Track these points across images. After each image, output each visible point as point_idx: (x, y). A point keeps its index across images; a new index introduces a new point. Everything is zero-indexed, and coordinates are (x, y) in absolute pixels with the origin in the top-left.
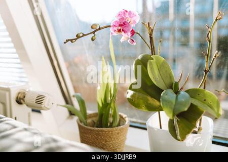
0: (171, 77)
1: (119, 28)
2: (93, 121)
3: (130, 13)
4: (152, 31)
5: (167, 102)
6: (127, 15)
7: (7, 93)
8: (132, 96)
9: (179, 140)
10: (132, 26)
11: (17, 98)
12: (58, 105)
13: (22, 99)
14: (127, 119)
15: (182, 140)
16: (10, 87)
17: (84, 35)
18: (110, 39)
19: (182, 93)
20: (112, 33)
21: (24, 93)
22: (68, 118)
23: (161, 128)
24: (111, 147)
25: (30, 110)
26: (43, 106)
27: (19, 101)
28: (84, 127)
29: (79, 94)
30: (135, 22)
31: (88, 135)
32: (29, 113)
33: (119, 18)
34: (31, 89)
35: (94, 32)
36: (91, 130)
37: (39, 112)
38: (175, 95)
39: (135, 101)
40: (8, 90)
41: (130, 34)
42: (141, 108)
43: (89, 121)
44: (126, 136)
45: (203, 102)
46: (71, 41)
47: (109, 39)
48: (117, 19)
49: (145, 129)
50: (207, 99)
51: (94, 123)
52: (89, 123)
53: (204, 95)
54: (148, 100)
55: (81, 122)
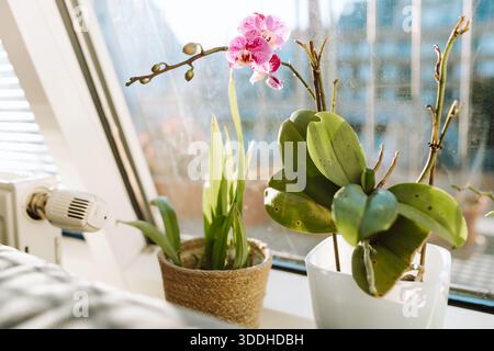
0: (358, 158)
1: (246, 52)
2: (194, 255)
3: (270, 21)
4: (318, 59)
5: (346, 212)
6: (264, 26)
7: (8, 196)
8: (276, 200)
9: (373, 295)
10: (274, 48)
11: (30, 205)
12: (118, 221)
13: (40, 208)
14: (267, 253)
15: (381, 295)
16: (14, 181)
17: (168, 68)
18: (231, 80)
19: (382, 192)
20: (231, 65)
21: (45, 195)
22: (143, 251)
23: (339, 270)
24: (232, 311)
25: (58, 231)
26: (83, 222)
27: (34, 213)
28: (173, 269)
29: (164, 198)
30: (280, 40)
31: (180, 286)
32: (56, 240)
33: (247, 30)
34: (61, 187)
35: (189, 62)
36: (187, 275)
37: (81, 237)
38: (365, 198)
39: (281, 211)
40: (10, 188)
41: (268, 66)
42: (294, 226)
43: (186, 255)
44: (264, 287)
45: (426, 213)
46: (142, 80)
47: (228, 79)
48: (241, 34)
49: (304, 273)
50: (435, 206)
51: (197, 259)
52: (186, 261)
53: (430, 198)
54: (309, 209)
55: (167, 257)
